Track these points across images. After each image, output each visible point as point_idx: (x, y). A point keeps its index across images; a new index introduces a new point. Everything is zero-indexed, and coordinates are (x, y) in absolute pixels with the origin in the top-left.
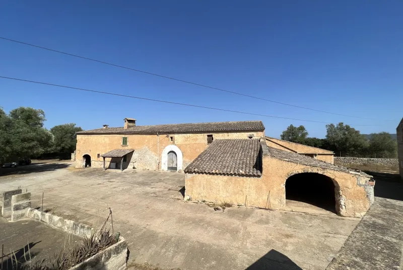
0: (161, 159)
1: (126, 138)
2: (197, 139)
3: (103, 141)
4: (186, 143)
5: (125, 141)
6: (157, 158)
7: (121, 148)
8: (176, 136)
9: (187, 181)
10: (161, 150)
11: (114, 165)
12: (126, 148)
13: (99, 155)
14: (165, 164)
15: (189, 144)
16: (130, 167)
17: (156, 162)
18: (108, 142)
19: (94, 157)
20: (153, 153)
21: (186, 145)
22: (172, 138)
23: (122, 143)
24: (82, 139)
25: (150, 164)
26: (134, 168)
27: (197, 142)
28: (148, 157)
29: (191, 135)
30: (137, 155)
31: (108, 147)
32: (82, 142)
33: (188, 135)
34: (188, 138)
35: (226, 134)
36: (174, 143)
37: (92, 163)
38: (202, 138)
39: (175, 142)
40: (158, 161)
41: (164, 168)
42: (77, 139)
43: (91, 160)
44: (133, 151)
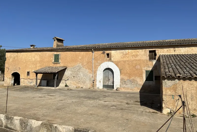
0: (96, 76)
1: (58, 55)
2: (137, 55)
3: (33, 59)
4: (125, 59)
5: (57, 59)
6: (91, 75)
7: (52, 65)
8: (113, 52)
9: (166, 90)
10: (96, 67)
11: (45, 82)
12: (58, 65)
13: (28, 73)
14: (100, 82)
15: (127, 61)
16: (62, 85)
17: (90, 80)
18: (39, 59)
19: (23, 75)
20: (87, 70)
21: (125, 62)
22: (108, 55)
23: (53, 61)
24: (11, 57)
25: (84, 82)
26: (66, 86)
27: (137, 58)
28: (82, 75)
29: (130, 51)
30: (70, 72)
31: (38, 65)
32: (11, 60)
33: (127, 51)
34: (126, 54)
35: (172, 49)
36: (110, 60)
37: (21, 80)
38: (144, 54)
39: (112, 59)
40: (92, 79)
41: (99, 85)
42: (6, 56)
43: (21, 78)
44: (66, 68)
